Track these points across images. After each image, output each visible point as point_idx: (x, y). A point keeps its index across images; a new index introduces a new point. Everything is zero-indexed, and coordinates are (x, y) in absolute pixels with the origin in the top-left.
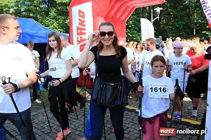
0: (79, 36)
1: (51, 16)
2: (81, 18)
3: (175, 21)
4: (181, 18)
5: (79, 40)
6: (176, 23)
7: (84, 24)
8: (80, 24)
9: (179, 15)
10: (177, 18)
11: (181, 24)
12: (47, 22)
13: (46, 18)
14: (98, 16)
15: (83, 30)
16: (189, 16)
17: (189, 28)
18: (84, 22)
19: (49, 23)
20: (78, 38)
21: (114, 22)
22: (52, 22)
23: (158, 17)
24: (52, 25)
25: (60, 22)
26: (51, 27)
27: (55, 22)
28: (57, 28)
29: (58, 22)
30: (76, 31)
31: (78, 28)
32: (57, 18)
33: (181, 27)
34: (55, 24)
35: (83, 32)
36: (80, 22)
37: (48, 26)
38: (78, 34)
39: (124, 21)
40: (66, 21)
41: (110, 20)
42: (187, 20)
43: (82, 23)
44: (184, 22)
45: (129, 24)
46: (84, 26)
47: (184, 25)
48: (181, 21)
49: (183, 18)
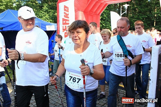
0: (64, 26)
1: (44, 10)
2: (65, 12)
3: (140, 15)
4: (144, 13)
5: (64, 28)
6: (140, 17)
7: (68, 16)
8: (65, 16)
9: (142, 10)
10: (141, 12)
11: (144, 17)
12: (41, 14)
13: (40, 11)
14: (79, 10)
15: (67, 21)
16: (150, 11)
17: (151, 20)
18: (68, 14)
19: (43, 15)
20: (63, 27)
21: (91, 15)
22: (45, 14)
23: (126, 12)
24: (45, 17)
25: (51, 15)
26: (43, 18)
27: (47, 14)
28: (48, 19)
29: (49, 14)
30: (62, 22)
31: (64, 20)
32: (48, 12)
33: (144, 19)
34: (47, 16)
35: (67, 22)
36: (65, 15)
37: (42, 17)
38: (63, 24)
39: (99, 14)
40: (55, 14)
41: (88, 13)
42: (149, 14)
43: (66, 16)
44: (146, 15)
45: (103, 16)
46: (68, 18)
47: (146, 18)
48: (144, 15)
49: (145, 13)
